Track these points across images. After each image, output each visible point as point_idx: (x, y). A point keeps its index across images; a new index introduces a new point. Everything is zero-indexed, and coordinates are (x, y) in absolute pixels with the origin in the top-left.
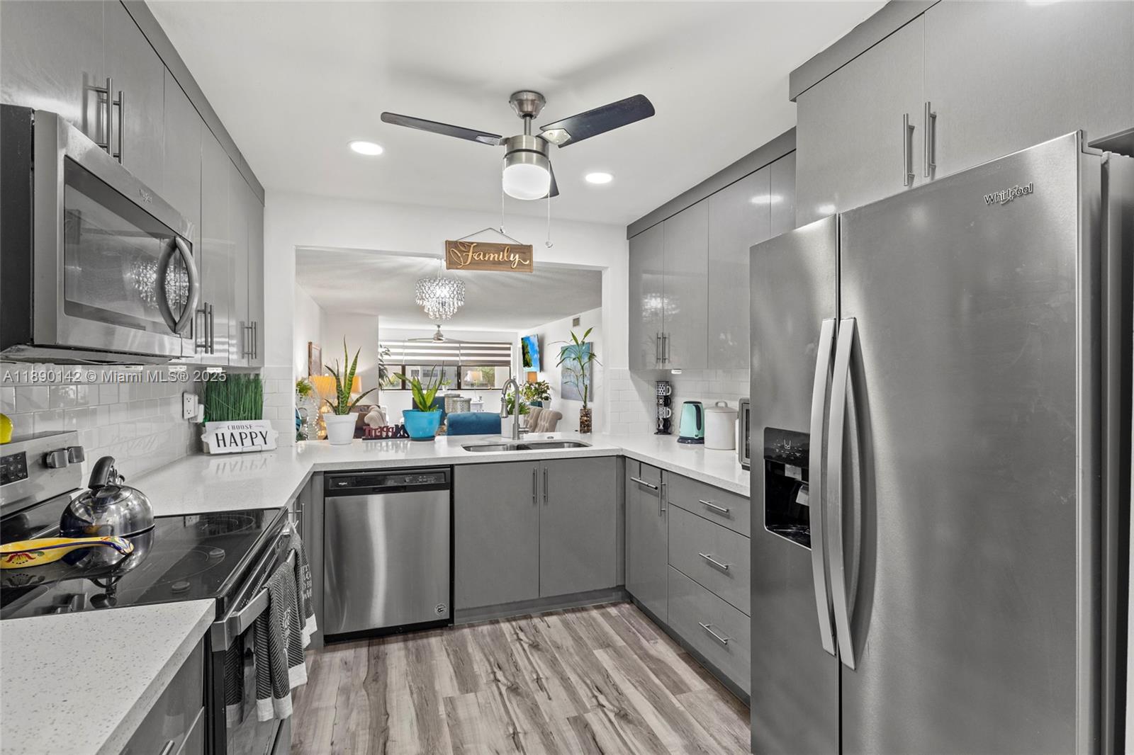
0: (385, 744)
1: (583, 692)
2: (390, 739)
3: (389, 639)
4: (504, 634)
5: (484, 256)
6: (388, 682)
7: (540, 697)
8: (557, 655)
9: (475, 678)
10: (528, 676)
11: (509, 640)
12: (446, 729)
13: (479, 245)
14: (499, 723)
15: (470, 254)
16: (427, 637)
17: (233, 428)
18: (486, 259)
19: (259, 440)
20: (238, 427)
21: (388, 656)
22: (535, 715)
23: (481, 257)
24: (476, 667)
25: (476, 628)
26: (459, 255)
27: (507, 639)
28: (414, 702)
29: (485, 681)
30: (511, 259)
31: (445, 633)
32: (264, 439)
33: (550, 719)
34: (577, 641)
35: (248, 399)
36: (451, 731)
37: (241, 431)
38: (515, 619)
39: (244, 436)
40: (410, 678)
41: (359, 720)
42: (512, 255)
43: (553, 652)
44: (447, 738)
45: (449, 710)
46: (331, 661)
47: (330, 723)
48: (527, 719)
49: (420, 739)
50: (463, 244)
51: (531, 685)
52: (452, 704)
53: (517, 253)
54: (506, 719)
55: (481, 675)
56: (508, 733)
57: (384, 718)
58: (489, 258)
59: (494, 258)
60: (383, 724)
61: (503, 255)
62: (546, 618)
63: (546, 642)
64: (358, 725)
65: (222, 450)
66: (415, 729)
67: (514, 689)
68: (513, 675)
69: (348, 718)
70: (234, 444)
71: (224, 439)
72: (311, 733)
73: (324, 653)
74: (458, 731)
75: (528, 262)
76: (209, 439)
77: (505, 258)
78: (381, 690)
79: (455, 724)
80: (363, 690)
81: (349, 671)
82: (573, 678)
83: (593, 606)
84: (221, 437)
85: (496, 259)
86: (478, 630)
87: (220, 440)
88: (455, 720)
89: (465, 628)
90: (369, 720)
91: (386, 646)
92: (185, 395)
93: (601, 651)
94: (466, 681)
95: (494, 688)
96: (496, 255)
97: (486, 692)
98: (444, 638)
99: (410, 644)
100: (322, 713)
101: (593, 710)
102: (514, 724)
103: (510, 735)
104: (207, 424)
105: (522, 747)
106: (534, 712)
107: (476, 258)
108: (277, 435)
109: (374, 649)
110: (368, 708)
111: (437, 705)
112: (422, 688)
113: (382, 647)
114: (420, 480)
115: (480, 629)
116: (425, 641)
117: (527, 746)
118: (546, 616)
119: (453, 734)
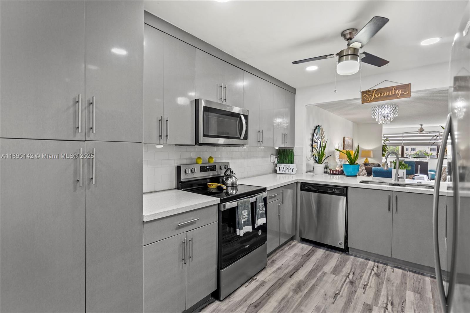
0: (295, 272)
1: (382, 300)
2: (297, 272)
3: (322, 247)
4: (368, 265)
5: (381, 94)
6: (310, 259)
7: (360, 291)
8: (384, 282)
9: (341, 271)
10: (363, 282)
11: (367, 268)
12: (315, 279)
13: (378, 90)
14: (335, 288)
15: (373, 95)
16: (335, 252)
17: (284, 166)
18: (382, 95)
19: (291, 170)
20: (286, 166)
21: (317, 252)
22: (352, 294)
23: (379, 95)
24: (344, 269)
25: (357, 258)
26: (368, 96)
27: (367, 267)
28: (313, 267)
29: (343, 275)
30: (397, 93)
31: (343, 254)
32: (293, 170)
33: (357, 298)
34: (402, 283)
35: (289, 157)
36: (317, 280)
37: (286, 167)
38: (378, 262)
39: (287, 169)
40: (318, 261)
41: (294, 263)
42: (397, 91)
43: (384, 281)
44: (314, 281)
45: (322, 275)
46: (299, 246)
47: (286, 260)
48: (347, 293)
49: (305, 277)
50: (369, 91)
51: (360, 285)
52: (324, 274)
53: (400, 89)
54: (339, 288)
55: (343, 272)
56: (335, 292)
57: (300, 266)
58: (384, 95)
59: (386, 94)
60: (299, 267)
61: (392, 92)
62: (395, 269)
63: (385, 276)
64: (292, 264)
65: (280, 172)
66: (306, 274)
67: (352, 283)
68: (356, 279)
69: (291, 261)
70: (283, 171)
71: (281, 169)
72: (279, 260)
73: (299, 243)
74: (319, 282)
75: (407, 92)
76: (277, 169)
77: (393, 93)
78: (306, 259)
79: (320, 279)
80: (301, 257)
81: (302, 250)
82: (383, 292)
83: (430, 276)
84: (280, 168)
85: (388, 95)
86: (357, 259)
87: (280, 169)
88: (321, 279)
89: (353, 256)
90: (296, 264)
91: (319, 249)
92: (272, 155)
93: (412, 293)
94: (336, 271)
95: (344, 278)
96: (388, 93)
97: (340, 278)
98: (341, 255)
99: (327, 252)
100: (286, 257)
101: (380, 307)
102: (340, 291)
103: (336, 293)
104: (278, 164)
105: (336, 299)
106: (352, 293)
107: (377, 96)
108: (297, 170)
109: (314, 248)
110: (298, 262)
111: (319, 272)
112: (319, 265)
113: (317, 249)
114: (334, 191)
115: (358, 259)
116: (333, 253)
117: (338, 299)
118: (395, 267)
119: (316, 281)
